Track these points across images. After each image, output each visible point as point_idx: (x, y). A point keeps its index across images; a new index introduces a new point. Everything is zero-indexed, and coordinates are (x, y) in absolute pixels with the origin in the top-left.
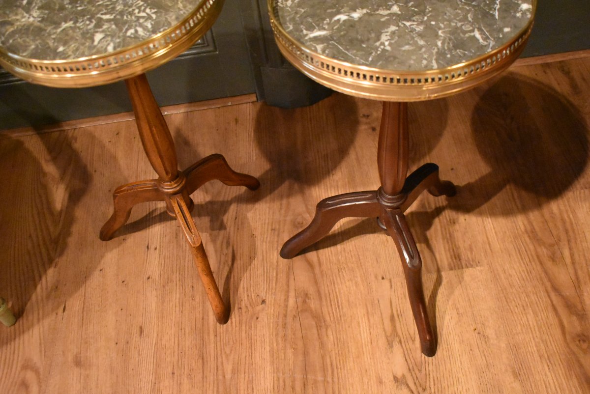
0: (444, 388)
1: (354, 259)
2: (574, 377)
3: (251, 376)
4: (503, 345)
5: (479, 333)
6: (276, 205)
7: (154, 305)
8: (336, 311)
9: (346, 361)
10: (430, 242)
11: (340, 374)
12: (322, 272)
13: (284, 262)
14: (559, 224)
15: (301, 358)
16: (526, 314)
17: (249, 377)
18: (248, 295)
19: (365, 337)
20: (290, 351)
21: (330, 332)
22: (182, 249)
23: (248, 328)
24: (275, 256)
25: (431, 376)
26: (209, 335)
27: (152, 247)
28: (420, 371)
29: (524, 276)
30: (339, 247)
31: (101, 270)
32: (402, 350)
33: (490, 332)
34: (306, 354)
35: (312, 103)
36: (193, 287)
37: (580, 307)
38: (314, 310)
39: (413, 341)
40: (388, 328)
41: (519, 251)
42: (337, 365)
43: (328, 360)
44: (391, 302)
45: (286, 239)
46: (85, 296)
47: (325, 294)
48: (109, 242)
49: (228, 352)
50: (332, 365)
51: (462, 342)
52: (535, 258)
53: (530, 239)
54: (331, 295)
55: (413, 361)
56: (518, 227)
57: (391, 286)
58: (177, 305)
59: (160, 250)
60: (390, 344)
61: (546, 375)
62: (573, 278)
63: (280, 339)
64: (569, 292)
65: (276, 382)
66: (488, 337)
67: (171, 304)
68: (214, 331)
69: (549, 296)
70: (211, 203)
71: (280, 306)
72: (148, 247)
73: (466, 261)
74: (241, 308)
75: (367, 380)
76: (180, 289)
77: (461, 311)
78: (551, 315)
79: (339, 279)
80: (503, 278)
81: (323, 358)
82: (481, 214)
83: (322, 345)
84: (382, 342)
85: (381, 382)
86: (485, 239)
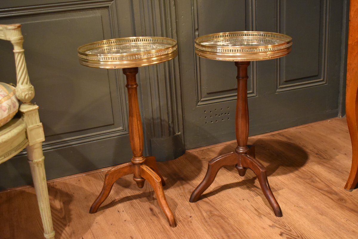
0: (294, 224)
1: (226, 197)
2: (346, 210)
4: (310, 208)
5: (297, 207)
6: (178, 189)
7: (134, 229)
8: (228, 213)
9: (243, 226)
10: (258, 187)
11: (243, 230)
12: (213, 203)
13: (193, 204)
14: (309, 172)
15: (221, 230)
16: (313, 198)
18: (182, 216)
19: (247, 217)
20: (215, 229)
21: (230, 220)
22: (138, 209)
23: (188, 226)
24: (187, 203)
25: (285, 222)
26: (169, 232)
27: (121, 211)
28: (279, 222)
29: (304, 188)
30: (217, 195)
31: (96, 223)
32: (267, 218)
33: (302, 205)
34: (222, 228)
35: (175, 158)
36: (151, 219)
37: (334, 192)
38: (217, 214)
39: (270, 214)
40: (257, 213)
41: (298, 182)
42: (240, 228)
43: (235, 228)
44: (252, 206)
45: (189, 197)
46: (92, 232)
47: (220, 209)
48: (95, 214)
49: (183, 235)
50: (237, 228)
51: (292, 210)
52: (306, 183)
53: (300, 178)
54: (223, 209)
55: (274, 220)
56: (292, 176)
57: (249, 201)
58: (146, 226)
59: (125, 211)
60: (260, 217)
61: (334, 212)
62: (325, 185)
63: (207, 226)
64: (326, 189)
66: (302, 207)
67: (143, 226)
68: (171, 230)
69: (319, 191)
70: (144, 193)
71: (200, 216)
72: (118, 211)
73: (277, 189)
74: (180, 221)
75: (257, 229)
76: (144, 221)
77: (285, 202)
78: (324, 196)
79: (223, 204)
80: (296, 190)
81: (232, 227)
82: (274, 176)
83: (229, 224)
84: (256, 217)
85: (264, 228)
86: (281, 182)
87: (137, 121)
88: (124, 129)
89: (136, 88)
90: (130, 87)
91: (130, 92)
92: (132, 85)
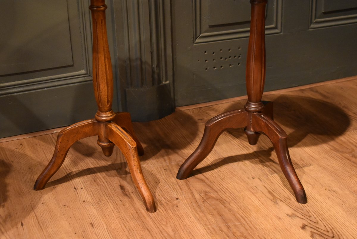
0: (323, 214)
1: (229, 173)
3: (188, 231)
4: (347, 192)
5: (329, 190)
6: (161, 160)
7: (95, 212)
8: (230, 195)
9: (251, 214)
10: (275, 161)
11: (250, 220)
12: (210, 181)
13: (181, 182)
14: (349, 144)
15: (218, 218)
16: (352, 179)
17: (187, 231)
18: (164, 198)
19: (256, 202)
20: (209, 217)
21: (232, 204)
22: (103, 186)
23: (173, 211)
24: (174, 180)
25: (310, 211)
26: (145, 218)
27: (79, 188)
28: (302, 210)
29: (341, 165)
30: (216, 170)
31: (43, 203)
32: (284, 204)
33: (336, 189)
34: (221, 215)
35: (161, 118)
36: (121, 200)
38: (215, 197)
39: (290, 199)
40: (272, 198)
41: (332, 157)
42: (246, 217)
43: (238, 216)
44: (265, 187)
45: (177, 172)
46: (36, 216)
47: (219, 190)
48: (42, 191)
49: (165, 223)
50: (242, 217)
51: (321, 195)
52: (344, 158)
53: (336, 152)
54: (223, 189)
55: (295, 207)
56: (326, 149)
57: (261, 181)
58: (113, 209)
59: (85, 188)
60: (275, 203)
63: (199, 213)
65: (207, 230)
66: (336, 191)
67: (109, 210)
68: (149, 217)
70: (113, 164)
71: (190, 199)
72: (75, 188)
73: (302, 165)
74: (162, 204)
75: (270, 219)
76: (111, 203)
77: (312, 184)
79: (224, 183)
80: (329, 168)
81: (234, 215)
82: (299, 146)
83: (230, 210)
84: (270, 203)
85: (280, 218)
86: (308, 155)
87: (105, 59)
88: (88, 73)
89: (104, 11)
90: (95, 9)
91: (96, 17)
92: (98, 7)
